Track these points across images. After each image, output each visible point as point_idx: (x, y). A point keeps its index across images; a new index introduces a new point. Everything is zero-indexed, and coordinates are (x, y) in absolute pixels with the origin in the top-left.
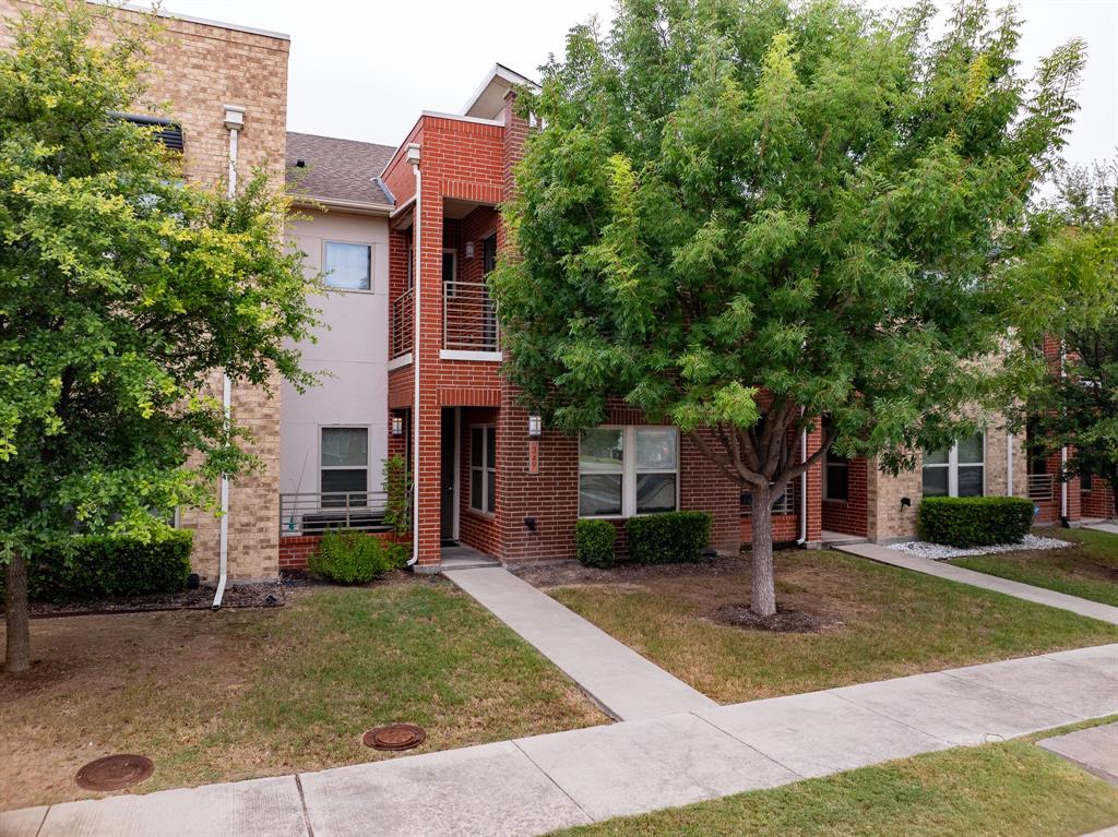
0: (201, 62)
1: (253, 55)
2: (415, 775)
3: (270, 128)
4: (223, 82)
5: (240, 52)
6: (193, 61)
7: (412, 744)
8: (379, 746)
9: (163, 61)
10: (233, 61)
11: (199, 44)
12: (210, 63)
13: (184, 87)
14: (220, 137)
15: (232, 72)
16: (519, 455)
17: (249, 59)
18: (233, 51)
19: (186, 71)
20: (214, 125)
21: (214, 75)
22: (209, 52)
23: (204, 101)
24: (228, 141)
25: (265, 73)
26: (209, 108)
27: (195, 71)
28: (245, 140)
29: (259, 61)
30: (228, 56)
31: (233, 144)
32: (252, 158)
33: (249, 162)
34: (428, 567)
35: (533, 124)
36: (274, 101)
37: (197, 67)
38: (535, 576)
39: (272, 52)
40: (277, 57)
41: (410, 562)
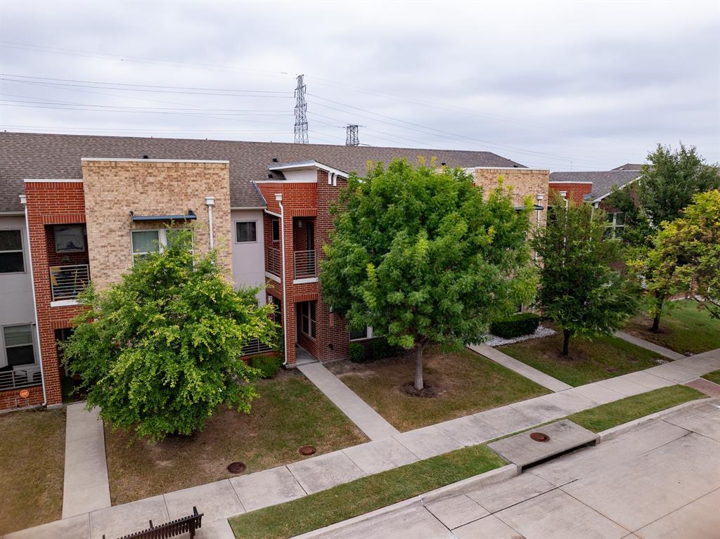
0: (195, 179)
1: (215, 172)
2: (321, 464)
3: (224, 202)
4: (204, 186)
5: (210, 172)
6: (192, 179)
7: (313, 453)
8: (304, 454)
9: (180, 181)
10: (207, 176)
11: (194, 171)
12: (199, 179)
13: (189, 191)
14: (205, 209)
15: (208, 181)
16: (326, 320)
17: (213, 174)
18: (207, 171)
19: (189, 184)
20: (202, 204)
21: (200, 184)
22: (198, 174)
23: (197, 195)
24: (208, 211)
25: (220, 179)
26: (199, 197)
27: (193, 183)
28: (214, 209)
29: (217, 174)
30: (205, 174)
31: (210, 212)
32: (217, 216)
33: (217, 218)
34: (291, 366)
35: (330, 183)
36: (224, 190)
37: (193, 181)
38: (334, 368)
39: (222, 169)
40: (225, 172)
41: (284, 364)
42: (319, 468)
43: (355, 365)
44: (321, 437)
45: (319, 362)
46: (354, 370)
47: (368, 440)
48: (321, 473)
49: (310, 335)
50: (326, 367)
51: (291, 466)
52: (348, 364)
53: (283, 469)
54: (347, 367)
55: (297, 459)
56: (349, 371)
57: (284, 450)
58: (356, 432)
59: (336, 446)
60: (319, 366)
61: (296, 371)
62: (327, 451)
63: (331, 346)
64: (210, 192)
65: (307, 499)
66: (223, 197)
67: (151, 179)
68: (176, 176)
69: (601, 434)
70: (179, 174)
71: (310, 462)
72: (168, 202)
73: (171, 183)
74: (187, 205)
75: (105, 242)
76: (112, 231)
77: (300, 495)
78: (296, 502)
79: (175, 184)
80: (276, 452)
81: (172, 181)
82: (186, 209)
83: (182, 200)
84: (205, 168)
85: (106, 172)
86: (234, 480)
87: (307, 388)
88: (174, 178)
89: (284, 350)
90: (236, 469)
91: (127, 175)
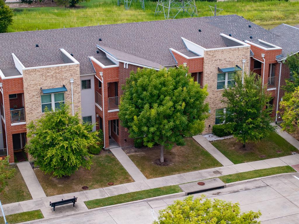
2: (115, 188)
3: (77, 80)
5: (72, 68)
6: (64, 72)
7: (113, 185)
8: (109, 185)
9: (60, 74)
10: (71, 70)
11: (65, 69)
12: (67, 72)
13: (63, 77)
14: (70, 84)
15: (71, 72)
16: (123, 128)
17: (73, 69)
18: (71, 68)
19: (63, 74)
20: (68, 82)
21: (68, 74)
22: (67, 70)
23: (67, 79)
24: (71, 85)
25: (76, 71)
27: (65, 74)
28: (74, 84)
29: (75, 69)
30: (70, 70)
31: (72, 85)
32: (75, 86)
33: (75, 87)
34: (107, 148)
35: (125, 67)
36: (78, 75)
37: (65, 73)
38: (126, 151)
39: (77, 67)
40: (78, 68)
41: (104, 147)
42: (114, 189)
43: (136, 149)
44: (116, 179)
45: (120, 147)
46: (136, 152)
47: (134, 181)
48: (114, 191)
49: (116, 133)
50: (123, 150)
51: (104, 188)
52: (133, 149)
53: (101, 189)
54: (133, 150)
55: (107, 186)
56: (133, 152)
57: (102, 183)
58: (130, 178)
59: (121, 183)
60: (120, 149)
61: (109, 151)
62: (118, 184)
63: (126, 140)
64: (72, 77)
65: (109, 198)
66: (77, 78)
67: (48, 74)
68: (58, 72)
69: (227, 184)
70: (59, 71)
71: (111, 187)
72: (55, 83)
73: (56, 75)
74: (62, 83)
75: (31, 100)
76: (34, 96)
77: (107, 196)
78: (105, 198)
79: (58, 75)
80: (99, 184)
81: (56, 74)
82: (62, 85)
83: (60, 81)
84: (70, 67)
85: (32, 73)
86: (85, 191)
87: (113, 160)
88: (58, 73)
89: (104, 141)
90: (85, 188)
91: (40, 73)
